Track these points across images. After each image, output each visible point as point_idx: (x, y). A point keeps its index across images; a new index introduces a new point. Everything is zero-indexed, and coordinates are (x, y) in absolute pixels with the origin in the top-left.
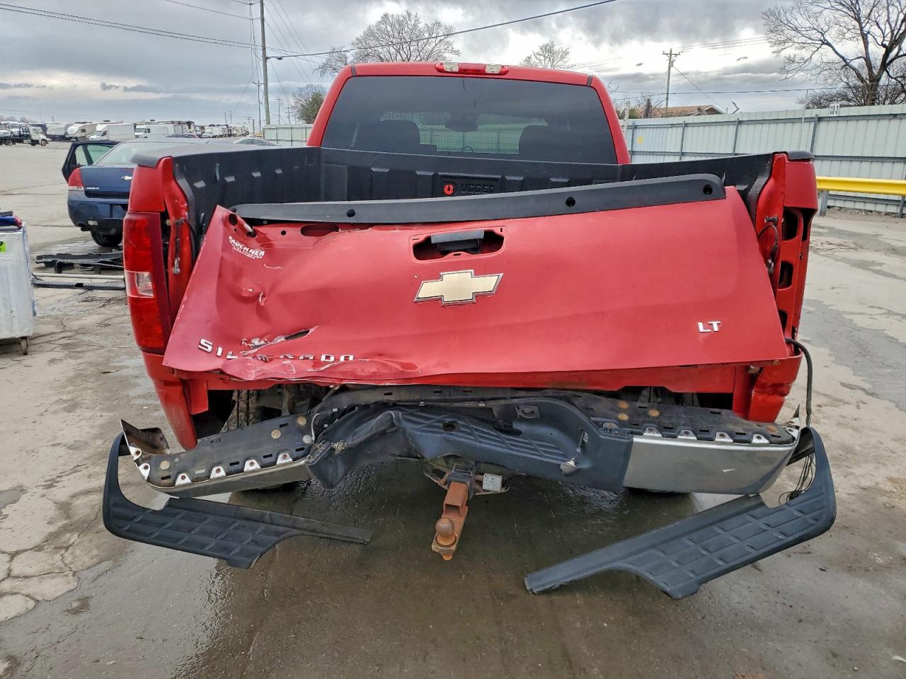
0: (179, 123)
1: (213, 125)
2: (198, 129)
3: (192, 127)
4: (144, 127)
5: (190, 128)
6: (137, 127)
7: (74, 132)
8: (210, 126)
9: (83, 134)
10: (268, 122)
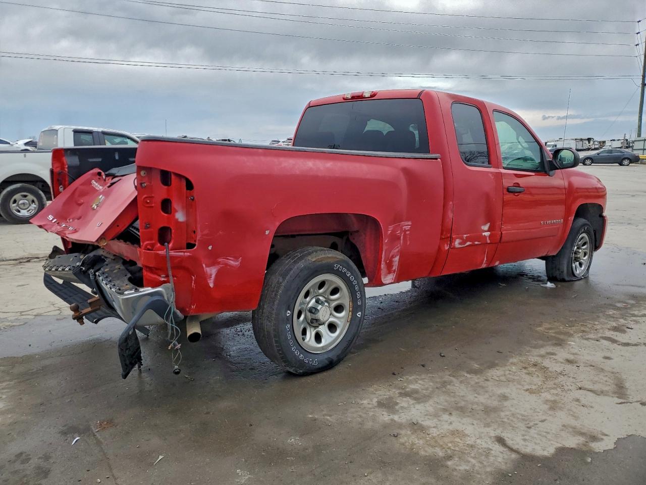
0: (581, 140)
1: (614, 140)
2: (596, 143)
3: (592, 142)
4: (553, 143)
5: (589, 143)
6: (548, 144)
7: (504, 150)
8: (611, 140)
9: (510, 150)
10: (639, 135)
